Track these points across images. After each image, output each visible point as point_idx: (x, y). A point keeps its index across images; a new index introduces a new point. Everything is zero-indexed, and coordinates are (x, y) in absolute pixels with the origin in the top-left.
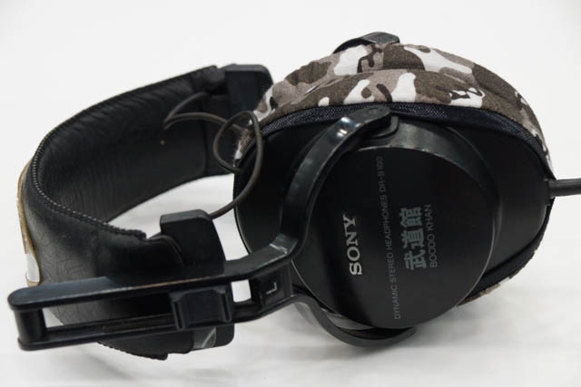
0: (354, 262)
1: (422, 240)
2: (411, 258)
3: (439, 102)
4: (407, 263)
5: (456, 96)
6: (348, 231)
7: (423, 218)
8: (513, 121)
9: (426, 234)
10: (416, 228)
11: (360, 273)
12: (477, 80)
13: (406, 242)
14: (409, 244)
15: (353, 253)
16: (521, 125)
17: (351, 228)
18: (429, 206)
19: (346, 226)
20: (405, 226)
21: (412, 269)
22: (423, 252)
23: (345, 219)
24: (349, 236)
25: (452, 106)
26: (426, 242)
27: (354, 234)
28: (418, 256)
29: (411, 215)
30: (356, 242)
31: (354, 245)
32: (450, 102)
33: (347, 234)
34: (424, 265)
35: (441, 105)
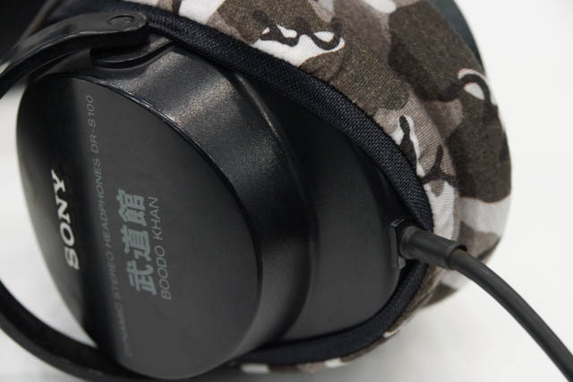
1: (148, 250)
2: (135, 272)
3: (238, 36)
5: (276, 36)
6: (61, 197)
7: (148, 217)
9: (153, 243)
10: (138, 227)
12: (390, 24)
16: (371, 118)
20: (125, 220)
22: (150, 269)
25: (256, 50)
26: (153, 255)
28: (143, 273)
29: (131, 205)
31: (65, 221)
32: (254, 41)
35: (240, 43)
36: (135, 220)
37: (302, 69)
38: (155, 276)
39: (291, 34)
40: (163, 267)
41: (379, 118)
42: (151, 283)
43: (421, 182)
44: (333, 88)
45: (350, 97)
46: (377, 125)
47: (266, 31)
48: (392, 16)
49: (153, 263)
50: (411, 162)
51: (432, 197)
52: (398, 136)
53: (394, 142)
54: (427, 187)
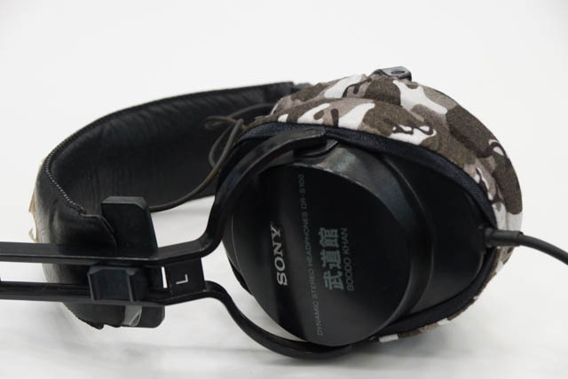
0: (281, 272)
1: (339, 261)
2: (330, 278)
3: (379, 133)
4: (326, 282)
6: (276, 241)
7: (340, 241)
8: (453, 163)
9: (343, 256)
10: (333, 249)
11: (285, 284)
13: (325, 262)
14: (328, 264)
15: (280, 264)
17: (277, 239)
18: (345, 230)
19: (273, 236)
20: (323, 245)
21: (331, 288)
22: (340, 274)
23: (273, 229)
24: (276, 246)
26: (342, 264)
27: (279, 245)
28: (336, 277)
30: (281, 253)
31: (279, 256)
33: (274, 244)
34: (342, 288)
36: (331, 245)
37: (421, 146)
38: (343, 278)
39: (408, 129)
40: (349, 271)
41: (466, 169)
42: (341, 282)
43: (490, 203)
44: (440, 155)
45: (450, 159)
46: (466, 173)
47: (394, 129)
48: (447, 115)
49: (342, 270)
50: (485, 192)
51: (496, 211)
52: (477, 178)
53: (475, 182)
54: (494, 206)
